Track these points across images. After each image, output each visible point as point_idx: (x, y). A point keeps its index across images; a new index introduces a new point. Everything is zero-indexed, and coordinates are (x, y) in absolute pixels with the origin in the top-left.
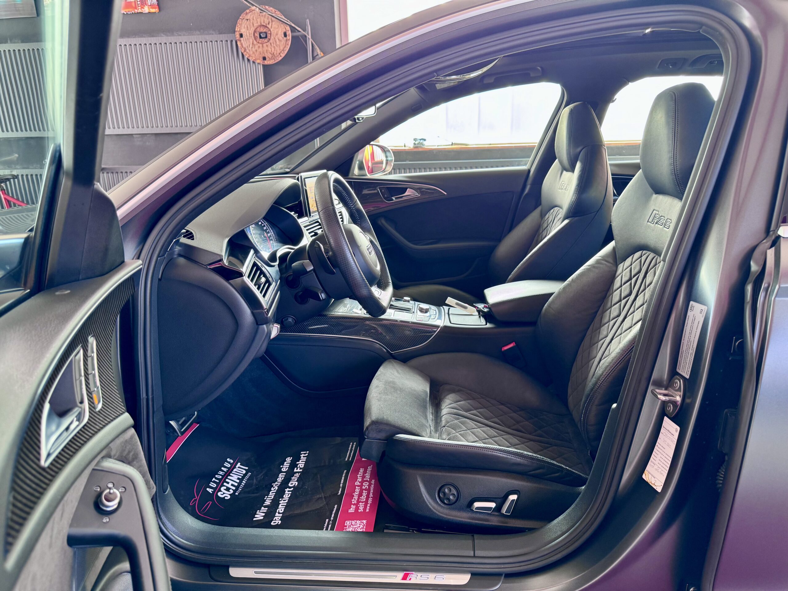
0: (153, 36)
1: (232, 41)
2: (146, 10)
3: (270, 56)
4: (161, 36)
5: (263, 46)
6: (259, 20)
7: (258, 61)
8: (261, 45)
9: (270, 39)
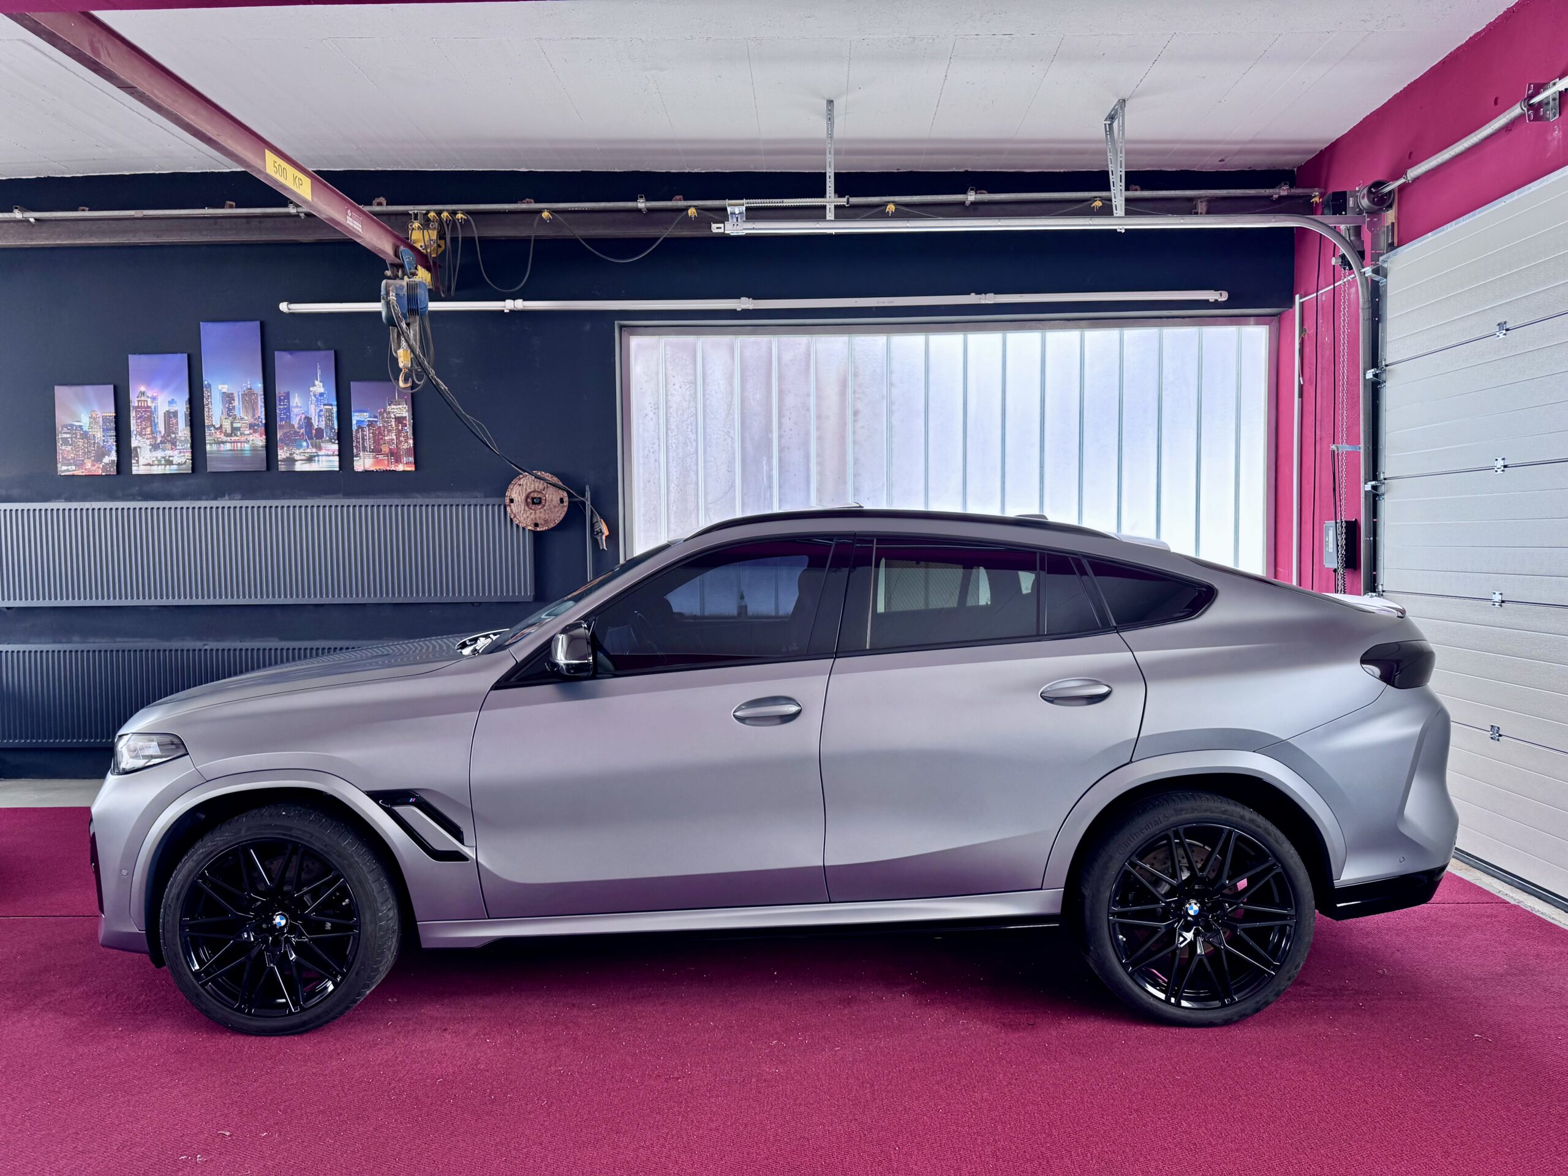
0: (408, 498)
1: (500, 505)
2: (400, 468)
3: (543, 522)
4: (417, 498)
5: (535, 513)
6: (533, 486)
7: (530, 528)
8: (533, 512)
9: (544, 506)
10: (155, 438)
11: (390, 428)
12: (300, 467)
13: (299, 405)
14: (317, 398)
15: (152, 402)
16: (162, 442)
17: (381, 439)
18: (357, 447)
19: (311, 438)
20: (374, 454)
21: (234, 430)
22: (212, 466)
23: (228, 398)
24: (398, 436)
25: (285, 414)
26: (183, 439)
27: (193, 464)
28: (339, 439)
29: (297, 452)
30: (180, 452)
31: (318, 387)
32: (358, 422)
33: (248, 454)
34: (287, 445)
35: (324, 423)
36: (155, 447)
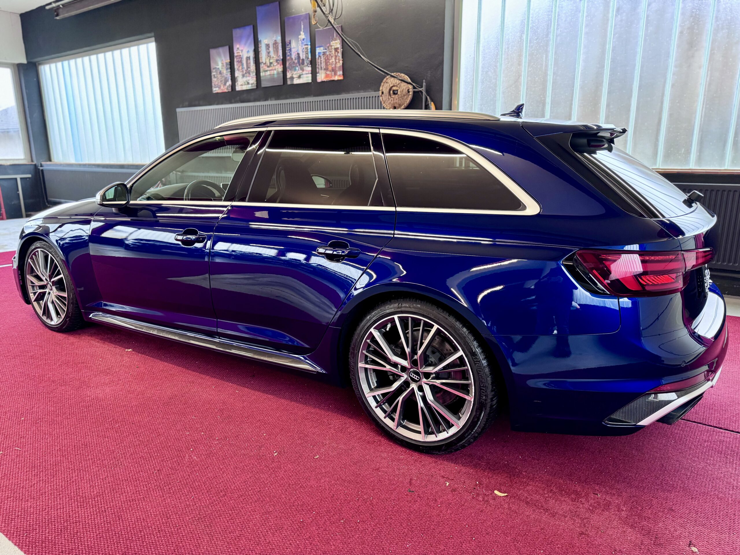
0: (339, 94)
1: (379, 96)
2: (336, 78)
3: (398, 106)
4: (344, 95)
5: (394, 100)
6: (393, 83)
9: (399, 95)
10: (243, 71)
11: (332, 55)
12: (296, 81)
13: (295, 46)
14: (302, 43)
15: (241, 53)
16: (246, 73)
17: (328, 62)
18: (318, 68)
19: (300, 65)
20: (325, 71)
21: (271, 63)
22: (264, 84)
23: (268, 46)
24: (336, 59)
25: (289, 52)
26: (252, 70)
27: (257, 83)
28: (311, 64)
29: (295, 73)
30: (252, 78)
31: (302, 36)
32: (319, 53)
33: (276, 76)
34: (291, 70)
35: (304, 56)
36: (243, 76)
